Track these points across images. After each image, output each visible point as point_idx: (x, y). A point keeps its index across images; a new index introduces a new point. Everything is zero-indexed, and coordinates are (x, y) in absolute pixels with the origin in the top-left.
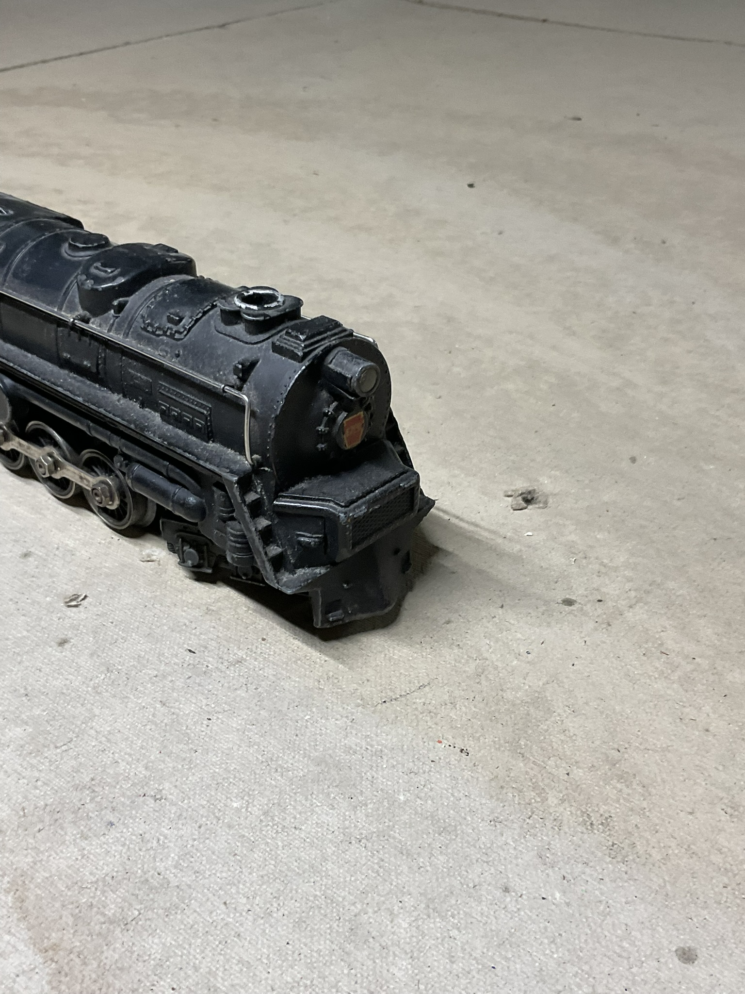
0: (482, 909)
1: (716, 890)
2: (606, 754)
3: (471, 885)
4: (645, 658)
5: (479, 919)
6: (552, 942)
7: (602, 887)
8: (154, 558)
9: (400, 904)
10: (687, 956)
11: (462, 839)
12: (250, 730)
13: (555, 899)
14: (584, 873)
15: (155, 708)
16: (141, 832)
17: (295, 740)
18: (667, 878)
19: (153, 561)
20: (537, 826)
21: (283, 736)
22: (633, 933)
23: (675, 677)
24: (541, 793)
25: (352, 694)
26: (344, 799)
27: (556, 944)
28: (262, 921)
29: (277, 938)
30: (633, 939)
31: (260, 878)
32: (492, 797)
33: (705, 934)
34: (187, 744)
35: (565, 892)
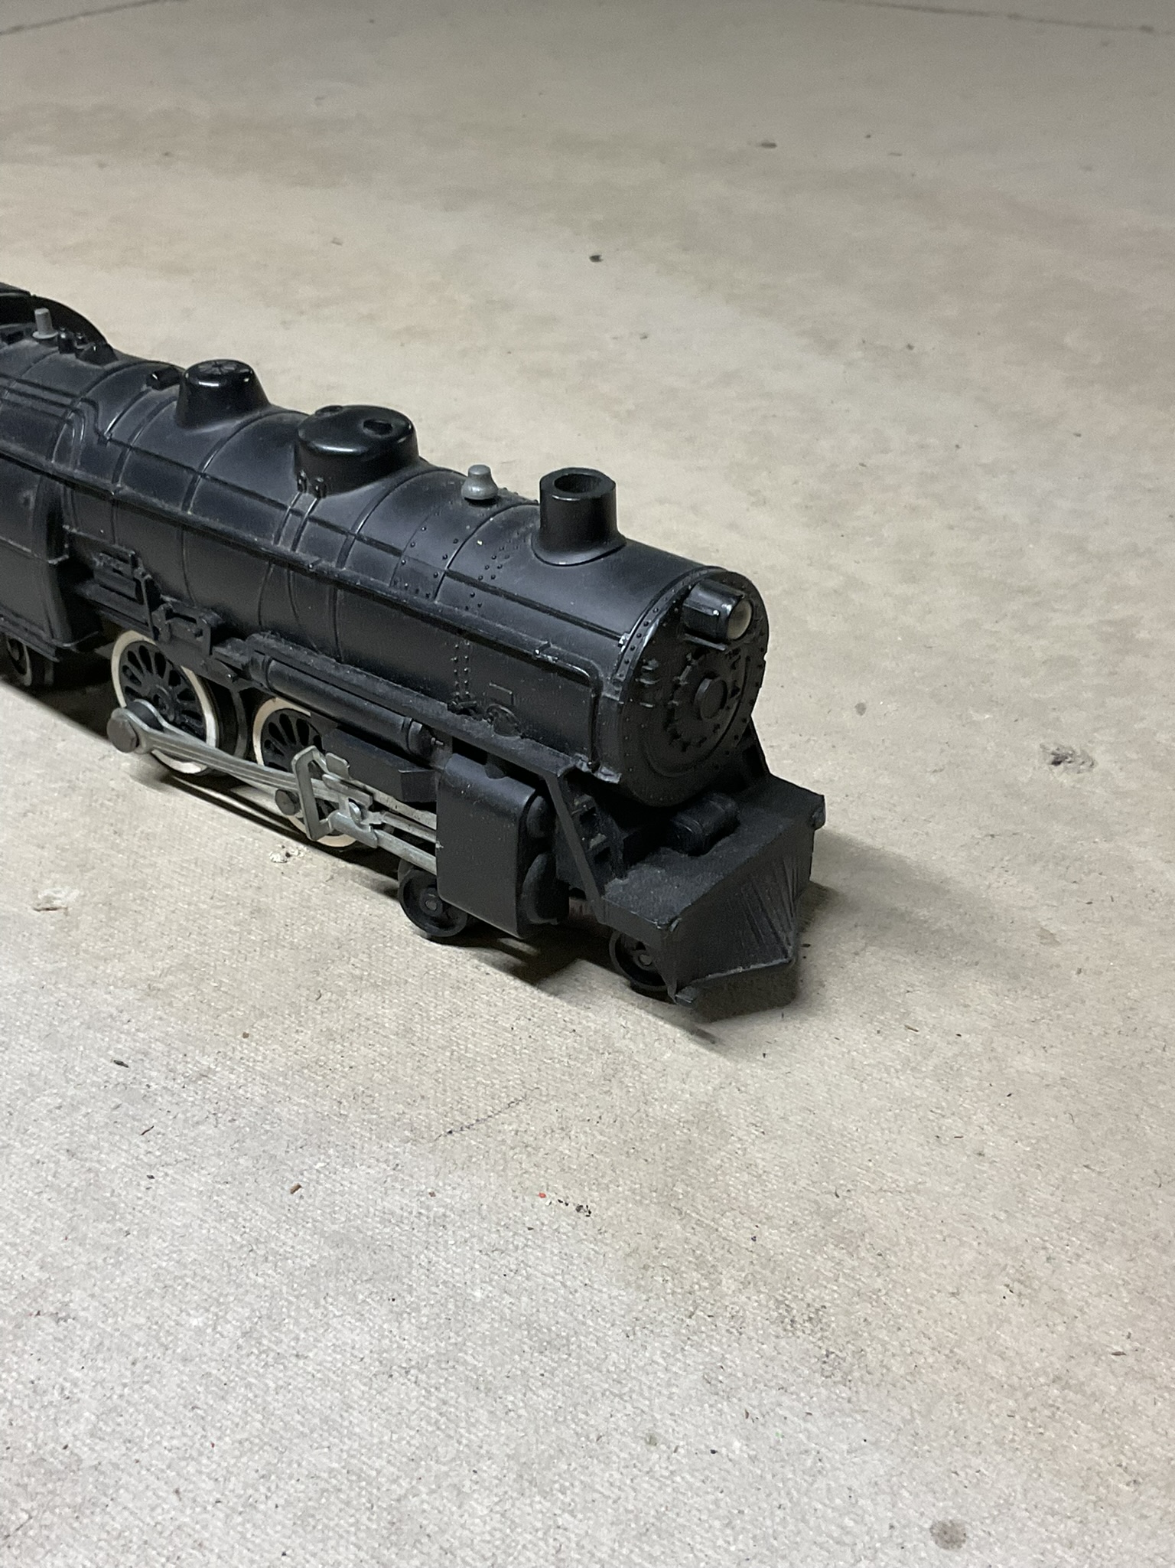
0: (611, 1475)
1: (996, 1421)
2: (816, 1202)
3: (593, 1437)
4: (879, 1038)
5: (607, 1493)
6: (727, 1525)
7: (809, 1426)
8: (56, 903)
9: (475, 1477)
10: (949, 1536)
11: (579, 1357)
12: (220, 1193)
13: (733, 1452)
14: (780, 1405)
15: (57, 1163)
16: (32, 1377)
17: (298, 1205)
18: (915, 1406)
19: (55, 909)
20: (703, 1329)
21: (278, 1201)
22: (861, 1502)
23: (928, 1067)
24: (711, 1273)
25: (396, 1120)
26: (380, 1302)
27: (733, 1528)
28: (240, 1519)
29: (266, 1546)
30: (860, 1512)
31: (237, 1445)
32: (628, 1284)
33: (980, 1497)
34: (113, 1221)
35: (748, 1439)
